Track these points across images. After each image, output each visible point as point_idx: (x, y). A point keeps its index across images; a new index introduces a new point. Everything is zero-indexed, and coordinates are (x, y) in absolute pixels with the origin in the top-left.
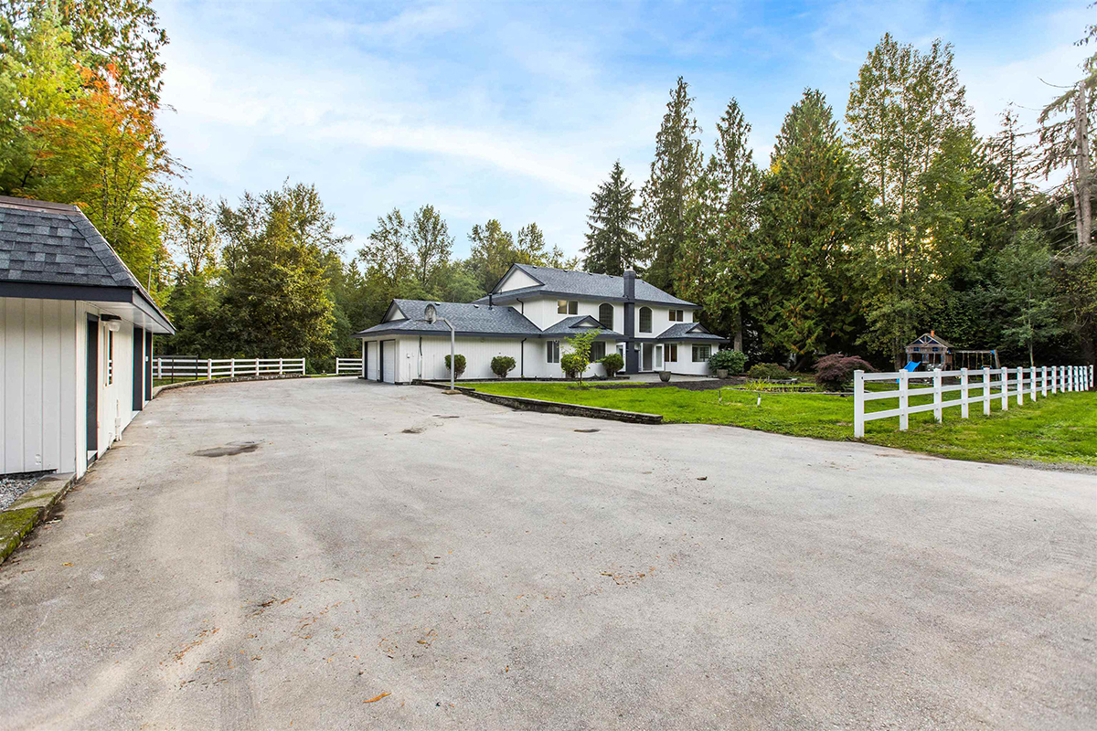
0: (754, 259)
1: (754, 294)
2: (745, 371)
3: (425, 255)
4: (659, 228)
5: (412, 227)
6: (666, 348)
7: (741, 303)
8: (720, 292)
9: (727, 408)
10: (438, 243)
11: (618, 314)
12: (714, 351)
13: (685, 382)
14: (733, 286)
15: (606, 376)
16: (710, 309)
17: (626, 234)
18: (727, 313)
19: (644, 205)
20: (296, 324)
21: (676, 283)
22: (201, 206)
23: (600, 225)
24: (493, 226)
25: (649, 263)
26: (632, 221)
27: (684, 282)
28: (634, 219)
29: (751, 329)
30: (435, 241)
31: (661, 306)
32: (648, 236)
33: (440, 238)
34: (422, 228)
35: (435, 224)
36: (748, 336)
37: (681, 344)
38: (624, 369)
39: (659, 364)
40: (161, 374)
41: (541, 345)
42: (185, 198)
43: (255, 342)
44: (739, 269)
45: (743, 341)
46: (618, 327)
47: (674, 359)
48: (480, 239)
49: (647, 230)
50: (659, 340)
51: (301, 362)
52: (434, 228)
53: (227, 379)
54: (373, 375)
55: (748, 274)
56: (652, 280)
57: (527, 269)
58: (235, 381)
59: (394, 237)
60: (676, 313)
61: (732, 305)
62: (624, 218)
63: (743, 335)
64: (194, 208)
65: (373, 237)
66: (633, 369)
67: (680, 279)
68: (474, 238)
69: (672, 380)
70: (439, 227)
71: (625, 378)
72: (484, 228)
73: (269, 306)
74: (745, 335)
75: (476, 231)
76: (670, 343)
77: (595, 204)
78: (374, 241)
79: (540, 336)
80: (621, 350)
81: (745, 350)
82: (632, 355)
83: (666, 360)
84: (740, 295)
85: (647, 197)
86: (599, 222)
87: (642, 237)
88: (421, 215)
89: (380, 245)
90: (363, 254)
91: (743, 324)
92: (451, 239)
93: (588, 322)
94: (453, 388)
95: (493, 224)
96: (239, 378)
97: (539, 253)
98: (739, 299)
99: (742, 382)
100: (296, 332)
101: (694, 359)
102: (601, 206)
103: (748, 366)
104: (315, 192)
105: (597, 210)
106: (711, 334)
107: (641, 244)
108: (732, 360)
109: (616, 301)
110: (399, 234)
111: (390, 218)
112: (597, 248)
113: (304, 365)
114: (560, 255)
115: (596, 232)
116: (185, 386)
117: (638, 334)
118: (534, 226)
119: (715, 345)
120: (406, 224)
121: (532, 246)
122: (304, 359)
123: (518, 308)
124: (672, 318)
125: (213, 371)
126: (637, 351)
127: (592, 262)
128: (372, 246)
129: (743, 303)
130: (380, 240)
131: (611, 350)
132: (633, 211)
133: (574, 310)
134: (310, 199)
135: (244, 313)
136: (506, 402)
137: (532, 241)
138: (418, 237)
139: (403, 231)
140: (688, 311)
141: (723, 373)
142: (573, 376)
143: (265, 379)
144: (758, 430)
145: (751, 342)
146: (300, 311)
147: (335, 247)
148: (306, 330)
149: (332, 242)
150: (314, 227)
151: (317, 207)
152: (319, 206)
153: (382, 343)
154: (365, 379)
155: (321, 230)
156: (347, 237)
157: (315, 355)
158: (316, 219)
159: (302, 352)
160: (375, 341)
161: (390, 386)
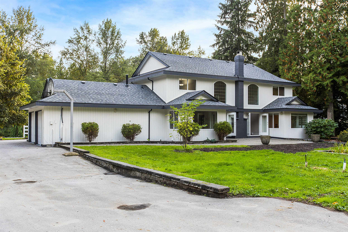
0: (342, 46)
1: (343, 74)
2: (336, 135)
3: (106, 53)
4: (270, 27)
5: (97, 35)
6: (270, 117)
7: (332, 82)
8: (315, 73)
9: (312, 174)
10: (115, 45)
11: (230, 90)
12: (310, 119)
13: (282, 145)
14: (325, 68)
15: (217, 140)
16: (307, 86)
17: (244, 32)
18: (321, 90)
19: (258, 11)
21: (281, 67)
23: (226, 27)
24: (154, 33)
25: (261, 53)
26: (249, 23)
27: (287, 66)
28: (251, 22)
29: (341, 102)
30: (113, 43)
31: (266, 83)
32: (261, 34)
33: (116, 42)
34: (104, 35)
35: (113, 32)
36: (338, 108)
37: (282, 113)
38: (234, 134)
39: (264, 130)
41: (165, 114)
44: (330, 54)
45: (335, 112)
46: (230, 100)
47: (277, 126)
48: (145, 42)
49: (260, 30)
50: (264, 111)
52: (112, 35)
54: (33, 140)
55: (338, 59)
56: (263, 65)
57: (159, 55)
59: (85, 42)
60: (278, 90)
61: (325, 83)
62: (243, 21)
63: (334, 107)
65: (70, 41)
66: (242, 134)
67: (284, 64)
68: (141, 42)
69: (272, 142)
70: (116, 34)
71: (233, 141)
72: (148, 34)
74: (336, 107)
75: (142, 36)
76: (273, 113)
77: (221, 12)
78: (71, 44)
79: (163, 107)
80: (233, 119)
81: (336, 119)
82: (242, 123)
83: (270, 126)
84: (331, 75)
85: (260, 4)
86: (225, 25)
87: (257, 35)
88: (104, 25)
89: (75, 47)
90: (64, 54)
91: (334, 98)
92: (124, 42)
93: (203, 95)
94: (71, 150)
95: (154, 31)
97: (186, 51)
98: (330, 78)
99: (332, 145)
101: (293, 126)
102: (226, 13)
103: (338, 131)
104: (30, 12)
105: (223, 16)
106: (307, 105)
107: (256, 40)
108: (325, 126)
109: (229, 79)
110: (88, 40)
111: (82, 29)
112: (224, 44)
114: (203, 53)
115: (222, 32)
117: (246, 106)
118: (183, 33)
119: (310, 114)
120: (93, 33)
121: (181, 47)
123: (149, 86)
124: (275, 93)
126: (246, 120)
127: (219, 54)
128: (69, 48)
129: (334, 81)
130: (75, 44)
131: (222, 118)
132: (250, 16)
133: (193, 86)
134: (27, 17)
136: (105, 165)
137: (182, 43)
138: (102, 42)
139: (91, 37)
140: (289, 87)
141: (316, 137)
142: (189, 139)
144: (339, 211)
145: (342, 112)
146: (3, 91)
147: (44, 49)
148: (8, 105)
149: (43, 46)
150: (30, 36)
151: (32, 22)
152: (34, 21)
153: (37, 113)
154: (29, 142)
155: (35, 38)
156: (52, 42)
157: (13, 123)
158: (31, 30)
159: (2, 121)
160: (33, 112)
161: (39, 147)
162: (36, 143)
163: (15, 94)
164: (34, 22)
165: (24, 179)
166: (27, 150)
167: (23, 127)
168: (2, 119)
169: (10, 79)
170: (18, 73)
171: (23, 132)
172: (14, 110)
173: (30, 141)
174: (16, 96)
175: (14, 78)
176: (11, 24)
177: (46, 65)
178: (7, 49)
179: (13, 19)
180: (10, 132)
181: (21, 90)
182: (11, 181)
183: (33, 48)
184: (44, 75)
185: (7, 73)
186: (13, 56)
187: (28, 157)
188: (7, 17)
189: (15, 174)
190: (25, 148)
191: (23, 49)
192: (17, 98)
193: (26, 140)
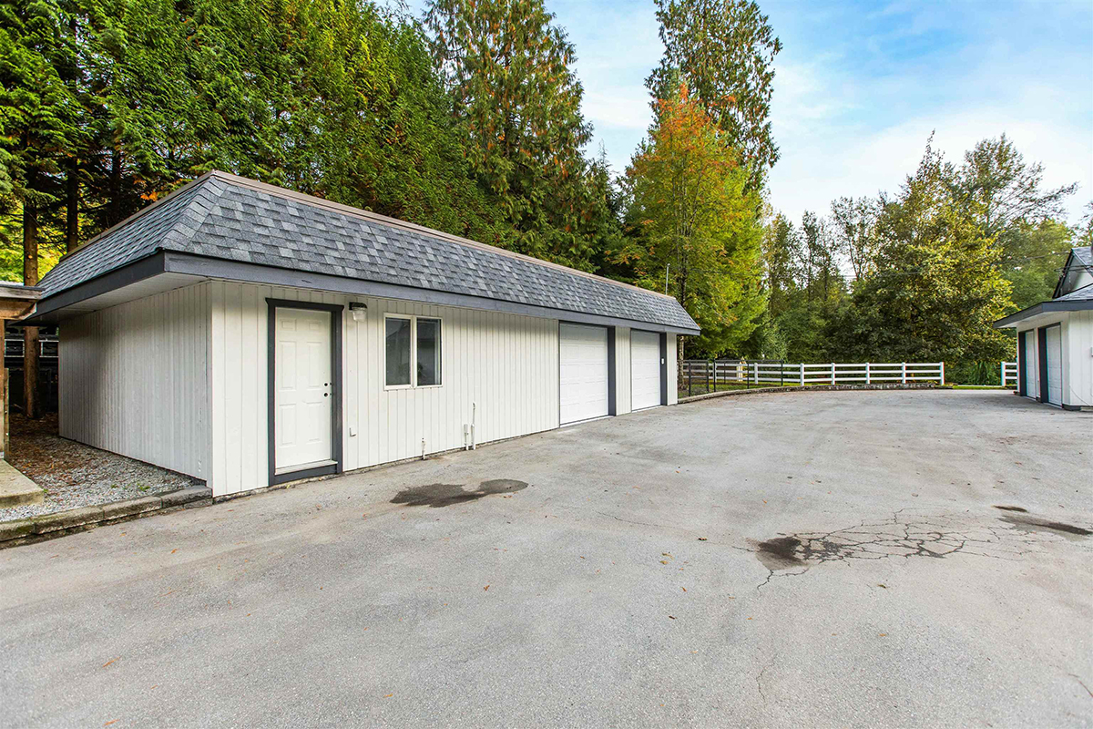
20: (944, 317)
22: (863, 208)
40: (757, 379)
42: (847, 205)
43: (888, 344)
51: (938, 368)
53: (826, 387)
54: (1034, 390)
58: (834, 389)
64: (856, 212)
73: (902, 299)
96: (841, 386)
100: (946, 329)
113: (942, 371)
116: (761, 392)
122: (942, 364)
125: (806, 377)
134: (1000, 156)
135: (874, 311)
143: (877, 389)
146: (951, 300)
147: (1044, 209)
148: (963, 325)
149: (1039, 202)
150: (1008, 190)
151: (1012, 162)
152: (1015, 160)
153: (1042, 333)
154: (1021, 395)
155: (1020, 191)
156: (1065, 188)
157: (976, 358)
158: (1010, 179)
159: (952, 355)
160: (1033, 330)
161: (1057, 411)
162: (1044, 399)
163: (980, 302)
164: (1015, 162)
165: (1037, 510)
166: (1021, 415)
167: (1000, 365)
168: (952, 350)
169: (966, 276)
170: (983, 261)
171: (1000, 376)
172: (976, 333)
173: (1023, 392)
174: (981, 305)
175: (976, 272)
176: (964, 180)
177: (1050, 240)
178: (956, 220)
179: (966, 170)
180: (967, 376)
181: (993, 292)
182: (987, 508)
183: (1015, 213)
184: (1045, 261)
185: (959, 264)
186: (970, 232)
187: (1030, 434)
188: (955, 171)
189: (999, 484)
190: (1014, 410)
191: (992, 219)
192: (982, 310)
193: (1012, 392)
